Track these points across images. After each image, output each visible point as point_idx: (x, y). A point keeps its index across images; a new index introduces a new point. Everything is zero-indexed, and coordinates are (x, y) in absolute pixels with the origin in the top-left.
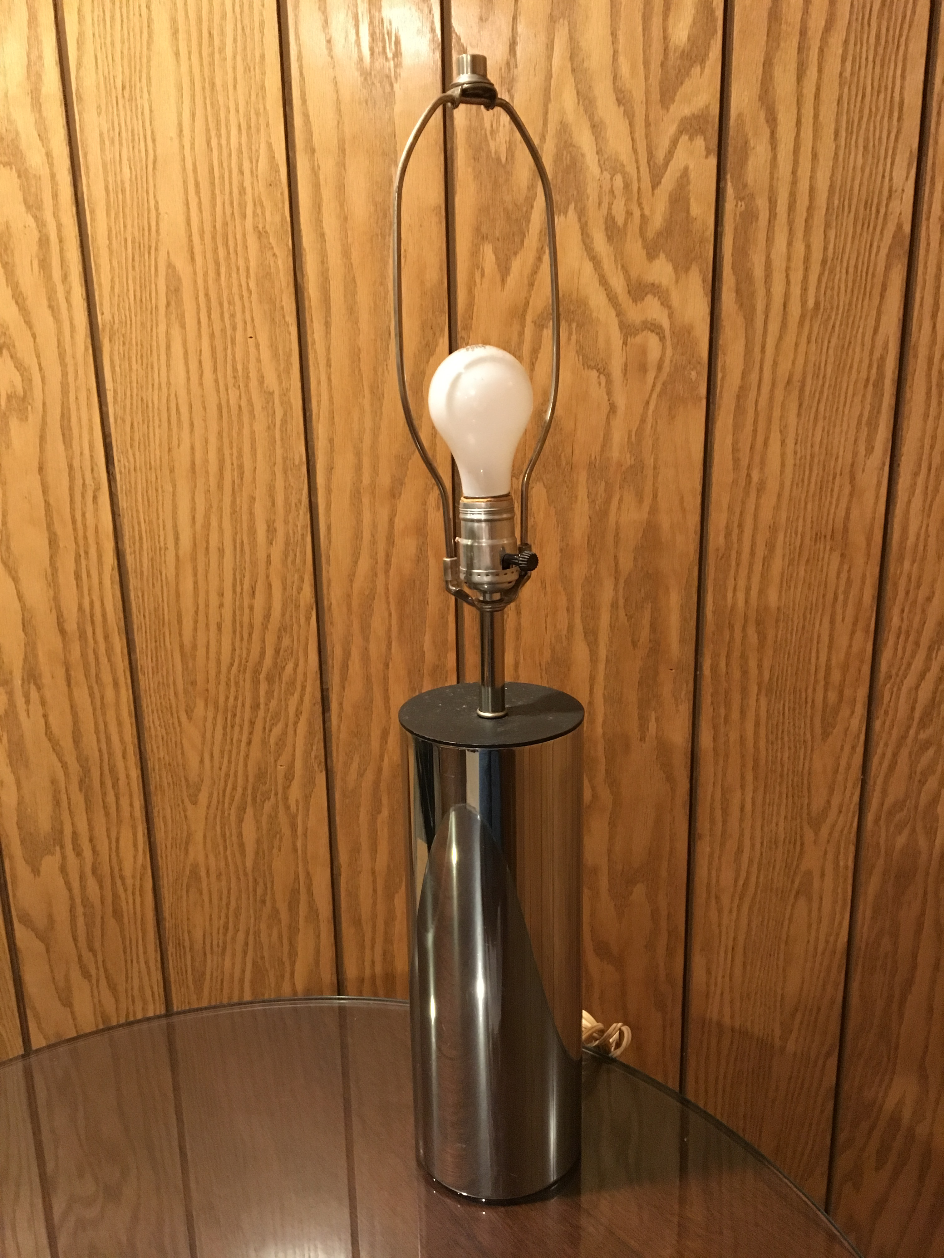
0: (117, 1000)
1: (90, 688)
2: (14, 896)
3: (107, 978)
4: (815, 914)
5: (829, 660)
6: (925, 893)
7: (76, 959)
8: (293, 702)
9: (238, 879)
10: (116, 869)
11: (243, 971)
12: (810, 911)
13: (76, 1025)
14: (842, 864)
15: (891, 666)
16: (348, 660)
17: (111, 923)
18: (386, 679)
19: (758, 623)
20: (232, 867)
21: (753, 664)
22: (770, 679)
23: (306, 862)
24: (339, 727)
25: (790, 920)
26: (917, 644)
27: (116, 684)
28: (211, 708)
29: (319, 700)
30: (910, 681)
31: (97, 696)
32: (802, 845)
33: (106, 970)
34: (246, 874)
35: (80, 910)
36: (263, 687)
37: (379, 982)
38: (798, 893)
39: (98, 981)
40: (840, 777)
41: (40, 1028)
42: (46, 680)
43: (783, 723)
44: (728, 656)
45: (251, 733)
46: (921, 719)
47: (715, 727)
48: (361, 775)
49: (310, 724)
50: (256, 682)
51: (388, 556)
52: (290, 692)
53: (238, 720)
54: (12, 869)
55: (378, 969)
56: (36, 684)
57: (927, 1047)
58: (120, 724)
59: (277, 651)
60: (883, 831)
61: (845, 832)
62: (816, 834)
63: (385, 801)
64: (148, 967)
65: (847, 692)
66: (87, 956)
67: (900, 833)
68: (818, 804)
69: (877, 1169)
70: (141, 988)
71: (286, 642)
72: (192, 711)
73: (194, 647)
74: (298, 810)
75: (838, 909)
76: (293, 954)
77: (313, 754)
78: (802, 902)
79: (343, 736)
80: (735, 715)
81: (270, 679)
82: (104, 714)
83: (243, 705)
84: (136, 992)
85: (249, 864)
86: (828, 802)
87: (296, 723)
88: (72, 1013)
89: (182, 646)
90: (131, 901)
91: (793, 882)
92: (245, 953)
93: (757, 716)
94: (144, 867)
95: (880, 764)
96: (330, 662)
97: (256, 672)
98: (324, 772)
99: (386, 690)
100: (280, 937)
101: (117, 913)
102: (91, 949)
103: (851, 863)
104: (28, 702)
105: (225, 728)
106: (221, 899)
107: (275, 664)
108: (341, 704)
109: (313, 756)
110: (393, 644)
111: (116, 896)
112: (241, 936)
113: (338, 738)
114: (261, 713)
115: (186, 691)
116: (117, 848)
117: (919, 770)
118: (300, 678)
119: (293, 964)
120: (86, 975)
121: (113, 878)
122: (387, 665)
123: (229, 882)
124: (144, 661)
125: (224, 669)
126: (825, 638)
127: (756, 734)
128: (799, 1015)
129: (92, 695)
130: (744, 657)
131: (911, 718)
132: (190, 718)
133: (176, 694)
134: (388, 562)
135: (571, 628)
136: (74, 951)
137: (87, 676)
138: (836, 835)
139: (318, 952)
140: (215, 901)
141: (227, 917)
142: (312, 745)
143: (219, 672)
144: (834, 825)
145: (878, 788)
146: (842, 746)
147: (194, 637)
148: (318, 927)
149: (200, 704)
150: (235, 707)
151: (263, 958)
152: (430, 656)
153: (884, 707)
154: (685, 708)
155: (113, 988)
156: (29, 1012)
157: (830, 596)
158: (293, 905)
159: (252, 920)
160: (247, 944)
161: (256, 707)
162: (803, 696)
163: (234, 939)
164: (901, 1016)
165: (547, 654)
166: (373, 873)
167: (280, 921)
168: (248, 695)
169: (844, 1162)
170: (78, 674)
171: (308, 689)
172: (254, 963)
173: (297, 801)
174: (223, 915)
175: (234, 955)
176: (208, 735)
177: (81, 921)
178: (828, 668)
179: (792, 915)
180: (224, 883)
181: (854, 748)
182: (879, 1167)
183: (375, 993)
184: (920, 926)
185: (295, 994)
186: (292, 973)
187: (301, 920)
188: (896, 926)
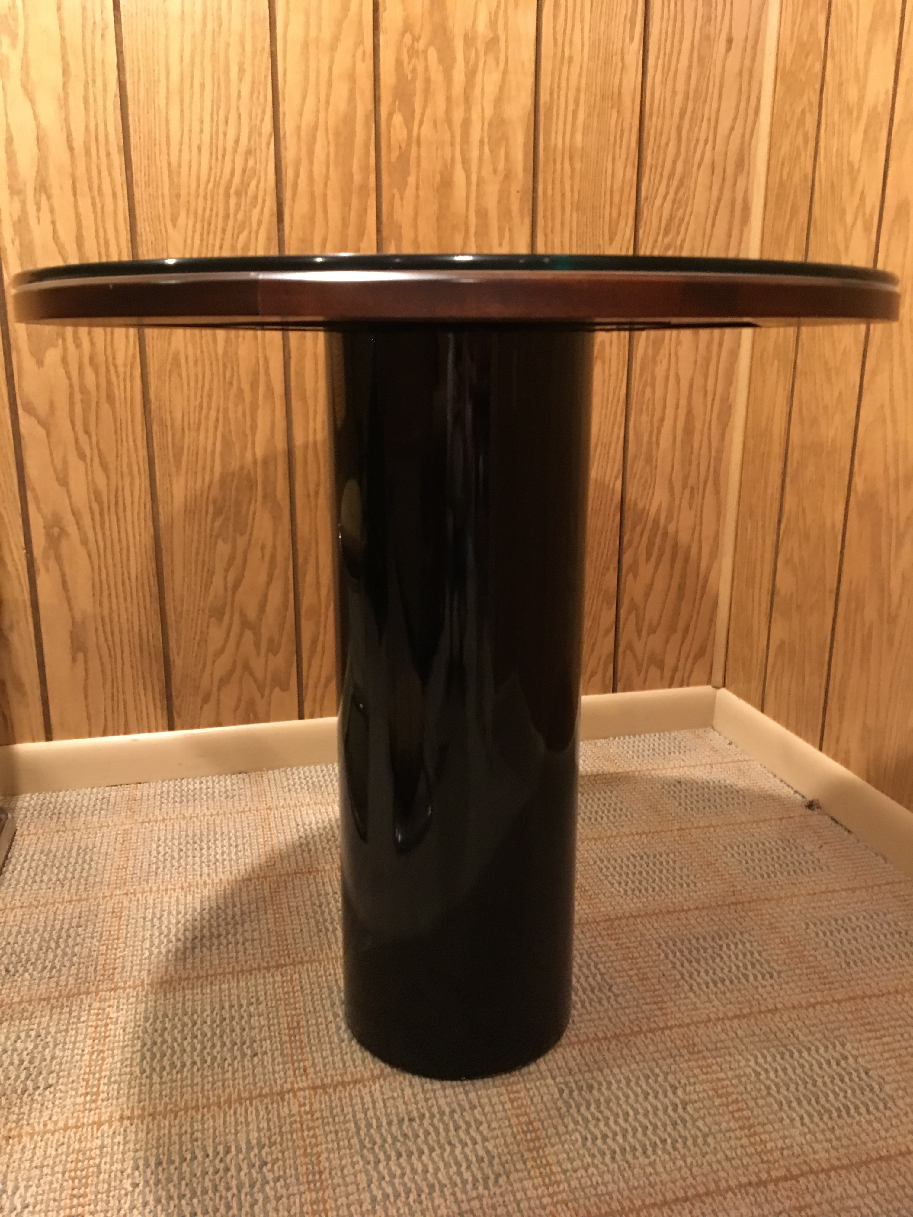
0: (108, 478)
1: (93, 198)
2: (20, 386)
3: (100, 458)
4: (607, 372)
5: (612, 186)
7: (73, 441)
8: (256, 212)
9: (211, 364)
10: (110, 359)
11: (214, 444)
13: (71, 504)
15: (647, 190)
16: (297, 179)
17: (105, 407)
18: (325, 196)
19: (571, 158)
20: (206, 355)
21: (568, 188)
22: (578, 199)
23: (264, 348)
24: (290, 234)
26: (661, 175)
27: (114, 195)
28: (192, 216)
29: (276, 212)
30: (658, 202)
31: (99, 205)
33: (99, 450)
34: (217, 360)
35: (78, 397)
36: (233, 201)
38: (596, 359)
39: (92, 460)
41: (39, 509)
42: (55, 191)
44: (553, 183)
45: (223, 239)
46: (665, 230)
47: (546, 235)
49: (269, 232)
50: (227, 196)
51: (328, 96)
52: (254, 204)
53: (212, 228)
54: (19, 361)
55: (319, 436)
56: (46, 193)
57: (673, 466)
58: (117, 230)
59: (244, 171)
64: (136, 445)
65: (623, 209)
66: (83, 438)
69: (646, 562)
70: (130, 465)
71: (251, 163)
72: (176, 219)
73: (179, 165)
75: (620, 370)
76: (254, 427)
78: (599, 365)
80: (558, 227)
81: (238, 194)
82: (103, 221)
83: (217, 215)
84: (125, 469)
85: (220, 351)
87: (257, 232)
88: (68, 492)
89: (169, 164)
90: (122, 387)
92: (216, 428)
93: (571, 226)
94: (134, 356)
97: (228, 188)
99: (325, 205)
100: (244, 413)
101: (110, 398)
102: (87, 432)
104: (38, 209)
105: (202, 235)
106: (197, 382)
107: (242, 181)
108: (292, 216)
110: (332, 166)
111: (109, 382)
112: (213, 413)
114: (231, 223)
115: (171, 203)
116: (112, 339)
118: (261, 193)
119: (254, 435)
120: (82, 456)
121: (107, 367)
122: (326, 184)
123: (203, 367)
124: (138, 176)
125: (202, 186)
126: (610, 171)
127: (571, 240)
129: (94, 204)
130: (562, 182)
131: (659, 228)
132: (174, 226)
133: (163, 204)
134: (328, 102)
135: (453, 158)
136: (72, 434)
137: (90, 188)
139: (273, 424)
140: (192, 384)
141: (202, 397)
143: (198, 186)
147: (180, 156)
148: (274, 401)
149: (183, 213)
150: (210, 216)
151: (230, 431)
152: (357, 178)
153: (644, 221)
154: (527, 221)
155: (105, 467)
156: (29, 494)
157: (612, 140)
158: (254, 385)
159: (222, 399)
160: (217, 420)
161: (227, 217)
162: (598, 211)
163: (207, 417)
164: (658, 444)
165: (438, 178)
166: (315, 356)
167: (244, 399)
168: (221, 206)
169: (627, 559)
170: (83, 187)
171: (268, 203)
172: (223, 436)
174: (199, 396)
175: (207, 430)
176: (189, 241)
177: (78, 408)
178: (612, 190)
180: (200, 368)
182: (648, 560)
183: (316, 455)
184: (667, 378)
185: (255, 462)
186: (253, 443)
187: (261, 397)
188: (654, 378)
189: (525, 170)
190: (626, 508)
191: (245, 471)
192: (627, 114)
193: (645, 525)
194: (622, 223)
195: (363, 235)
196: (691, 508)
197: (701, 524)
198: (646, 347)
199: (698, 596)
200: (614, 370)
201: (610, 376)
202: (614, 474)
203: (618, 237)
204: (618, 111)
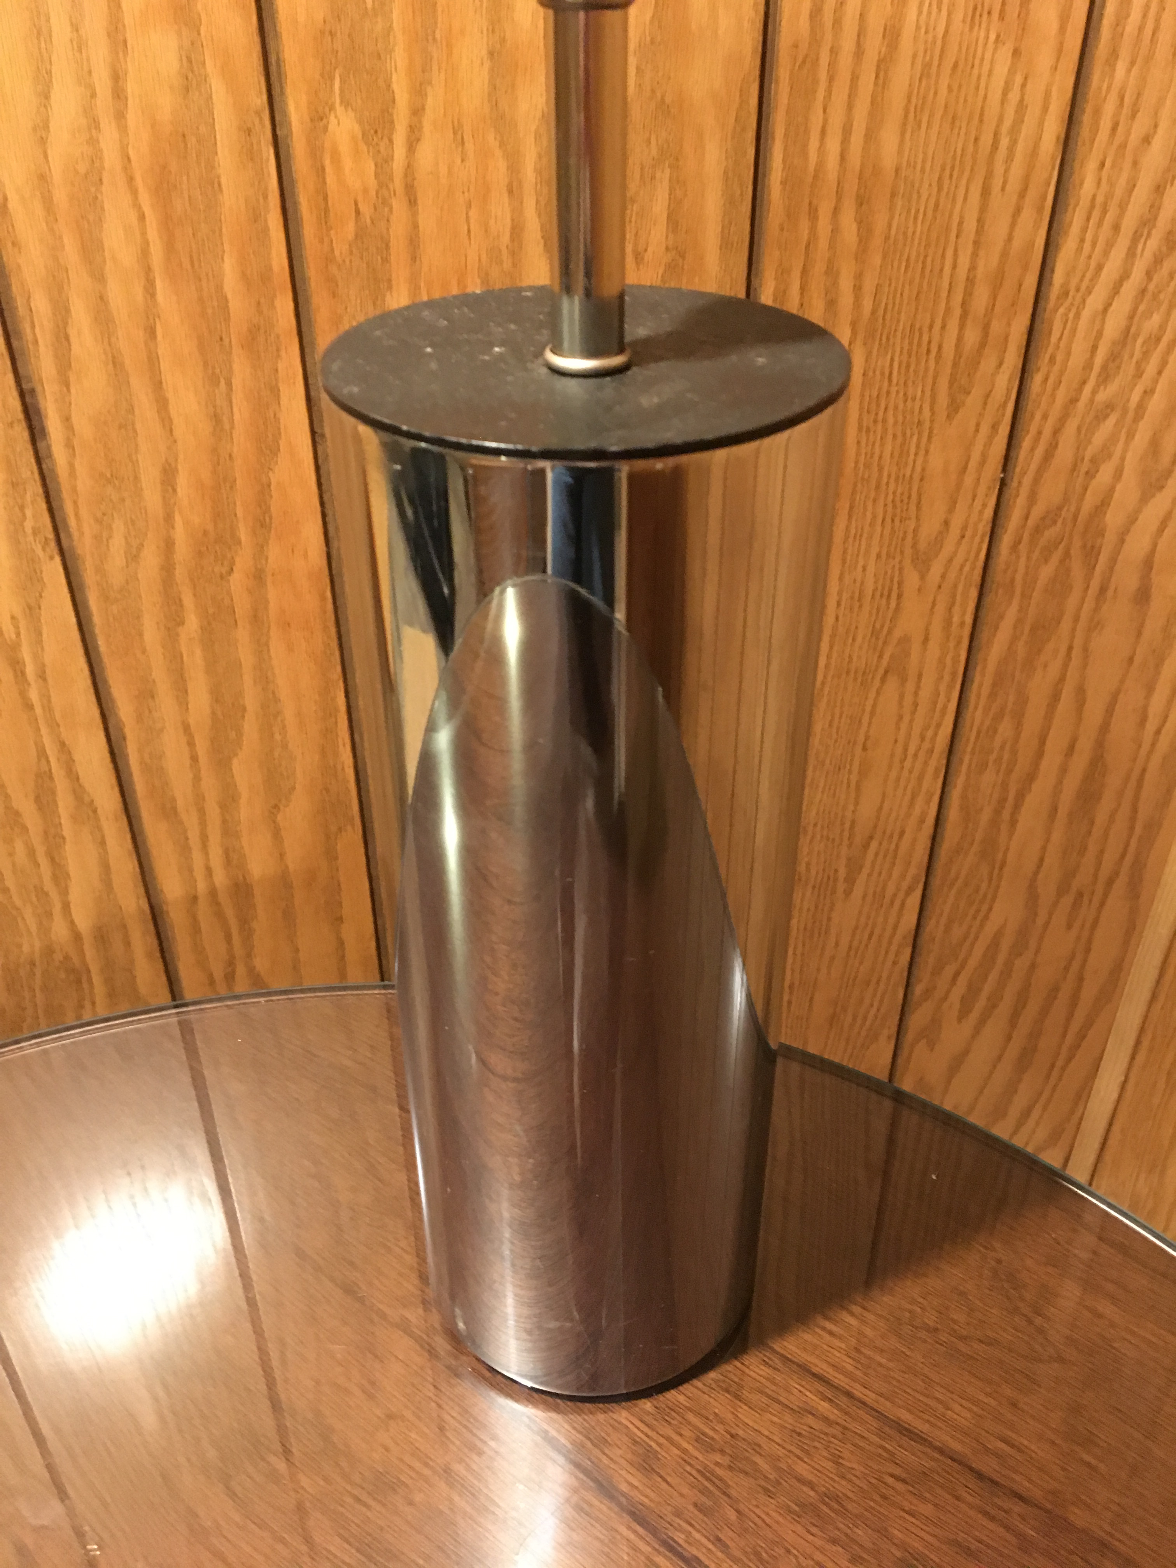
4: (909, 699)
5: (973, 268)
6: (1070, 648)
12: (902, 696)
14: (956, 619)
15: (1072, 271)
16: (66, 324)
18: (153, 361)
19: (861, 201)
21: (846, 284)
22: (874, 312)
23: (54, 725)
24: (71, 466)
25: (873, 713)
26: (1116, 228)
29: (21, 416)
30: (1095, 300)
32: (900, 596)
37: (224, 898)
38: (886, 672)
40: (969, 479)
43: (888, 393)
44: (805, 271)
46: (1104, 367)
48: (133, 557)
49: (10, 468)
51: (117, 77)
55: (220, 878)
57: (1042, 860)
60: (1023, 560)
61: (967, 569)
62: (922, 577)
63: (188, 601)
65: (996, 327)
67: (1046, 561)
68: (930, 527)
69: (960, 1020)
74: (18, 634)
75: (943, 688)
76: (60, 876)
77: (29, 525)
78: (892, 683)
79: (84, 483)
86: (947, 523)
91: (880, 657)
95: (1032, 449)
96: (28, 330)
98: (58, 559)
99: (158, 386)
100: (31, 853)
103: (969, 619)
108: (67, 420)
109: (29, 530)
110: (159, 284)
113: (74, 490)
117: (1088, 455)
119: (64, 892)
122: (151, 332)
126: (971, 226)
128: (874, 845)
130: (831, 272)
131: (1088, 366)
134: (119, 94)
135: (517, 231)
138: (952, 575)
139: (106, 867)
142: (22, 508)
144: (950, 560)
145: (1024, 492)
146: (978, 425)
148: (100, 828)
152: (239, 306)
153: (1050, 350)
157: (987, 139)
158: (44, 800)
162: (925, 338)
164: (1013, 822)
166: (186, 728)
167: (25, 829)
169: (917, 1019)
173: (13, 618)
178: (970, 281)
179: (874, 706)
181: (995, 427)
182: (963, 1014)
183: (219, 915)
184: (1055, 697)
185: (77, 937)
186: (66, 907)
187: (65, 821)
188: (1022, 701)
189: (725, 244)
190: (925, 936)
191: (58, 957)
192: (1044, 60)
193: (963, 966)
194: (988, 364)
195: (275, 451)
196: (1069, 926)
197: (1088, 950)
198: (1014, 639)
199: (1060, 1063)
200: (925, 694)
201: (916, 705)
202: (905, 885)
203: (973, 400)
204: (1016, 53)
